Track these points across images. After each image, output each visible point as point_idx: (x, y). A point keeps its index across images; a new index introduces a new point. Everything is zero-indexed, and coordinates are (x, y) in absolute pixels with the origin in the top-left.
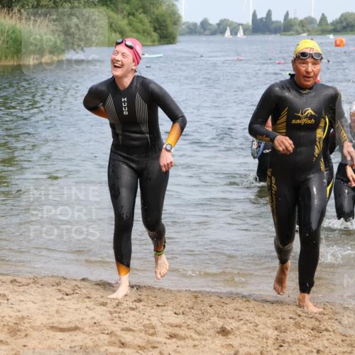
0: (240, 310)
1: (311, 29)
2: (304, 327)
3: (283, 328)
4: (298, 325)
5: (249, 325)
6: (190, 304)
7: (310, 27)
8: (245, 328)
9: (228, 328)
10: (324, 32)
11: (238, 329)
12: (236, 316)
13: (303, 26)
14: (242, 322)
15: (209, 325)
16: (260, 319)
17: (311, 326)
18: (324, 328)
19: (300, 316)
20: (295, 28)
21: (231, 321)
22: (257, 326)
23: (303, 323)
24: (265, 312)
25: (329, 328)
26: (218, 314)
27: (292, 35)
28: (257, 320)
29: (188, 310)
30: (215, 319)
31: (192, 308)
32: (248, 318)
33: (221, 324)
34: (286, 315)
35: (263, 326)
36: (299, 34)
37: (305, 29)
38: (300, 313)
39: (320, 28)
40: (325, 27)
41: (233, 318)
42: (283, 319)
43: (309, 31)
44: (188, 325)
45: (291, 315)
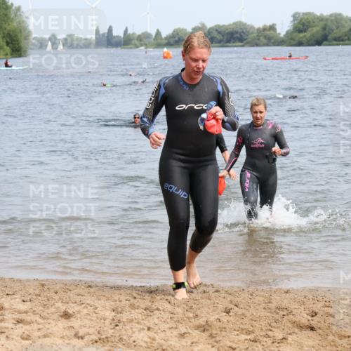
0: (82, 296)
1: (147, 43)
2: (138, 307)
3: (120, 309)
4: (133, 307)
5: (89, 308)
6: (37, 292)
7: (146, 41)
8: (85, 311)
9: (70, 312)
10: (159, 45)
11: (79, 312)
12: (78, 300)
13: (141, 40)
14: (83, 306)
15: (53, 310)
16: (100, 302)
17: (144, 307)
18: (155, 308)
19: (135, 298)
20: (133, 42)
21: (73, 305)
22: (96, 308)
23: (137, 304)
24: (104, 296)
25: (160, 308)
26: (62, 299)
27: (131, 48)
28: (97, 303)
29: (34, 297)
30: (59, 304)
31: (39, 296)
32: (88, 302)
33: (64, 308)
34: (123, 298)
35: (101, 309)
36: (138, 47)
37: (142, 43)
38: (135, 295)
39: (155, 42)
40: (159, 41)
41: (75, 303)
42: (120, 301)
43: (146, 45)
44: (34, 311)
45: (128, 297)
